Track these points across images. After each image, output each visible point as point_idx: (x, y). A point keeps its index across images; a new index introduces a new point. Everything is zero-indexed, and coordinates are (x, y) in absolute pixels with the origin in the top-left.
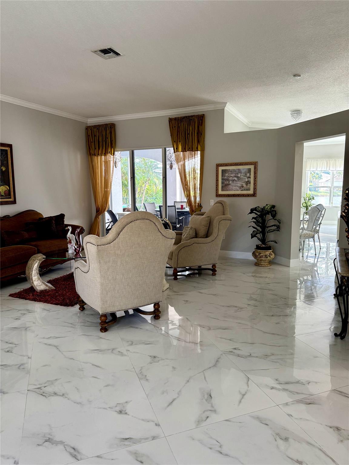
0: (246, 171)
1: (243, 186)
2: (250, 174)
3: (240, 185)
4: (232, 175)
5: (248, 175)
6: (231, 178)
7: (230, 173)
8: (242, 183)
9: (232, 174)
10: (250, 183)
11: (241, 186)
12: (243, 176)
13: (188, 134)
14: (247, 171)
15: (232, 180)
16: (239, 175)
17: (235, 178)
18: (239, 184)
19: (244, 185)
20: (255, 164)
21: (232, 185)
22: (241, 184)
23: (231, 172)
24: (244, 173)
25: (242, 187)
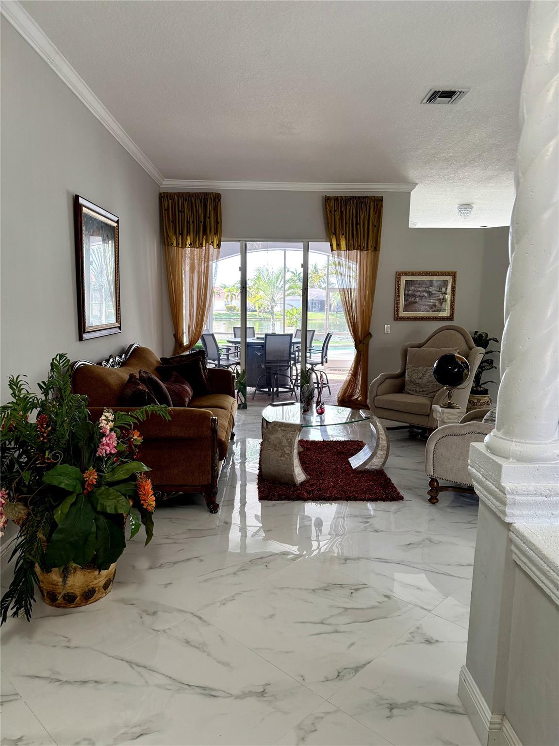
0: (440, 285)
1: (435, 306)
2: (446, 289)
3: (432, 304)
4: (420, 289)
5: (444, 289)
6: (419, 293)
7: (417, 286)
8: (435, 301)
9: (420, 287)
10: (446, 302)
12: (436, 291)
13: (357, 224)
14: (442, 284)
15: (420, 296)
16: (431, 290)
17: (424, 293)
18: (432, 301)
19: (437, 304)
20: (453, 275)
21: (420, 303)
23: (419, 284)
24: (438, 286)
25: (433, 307)
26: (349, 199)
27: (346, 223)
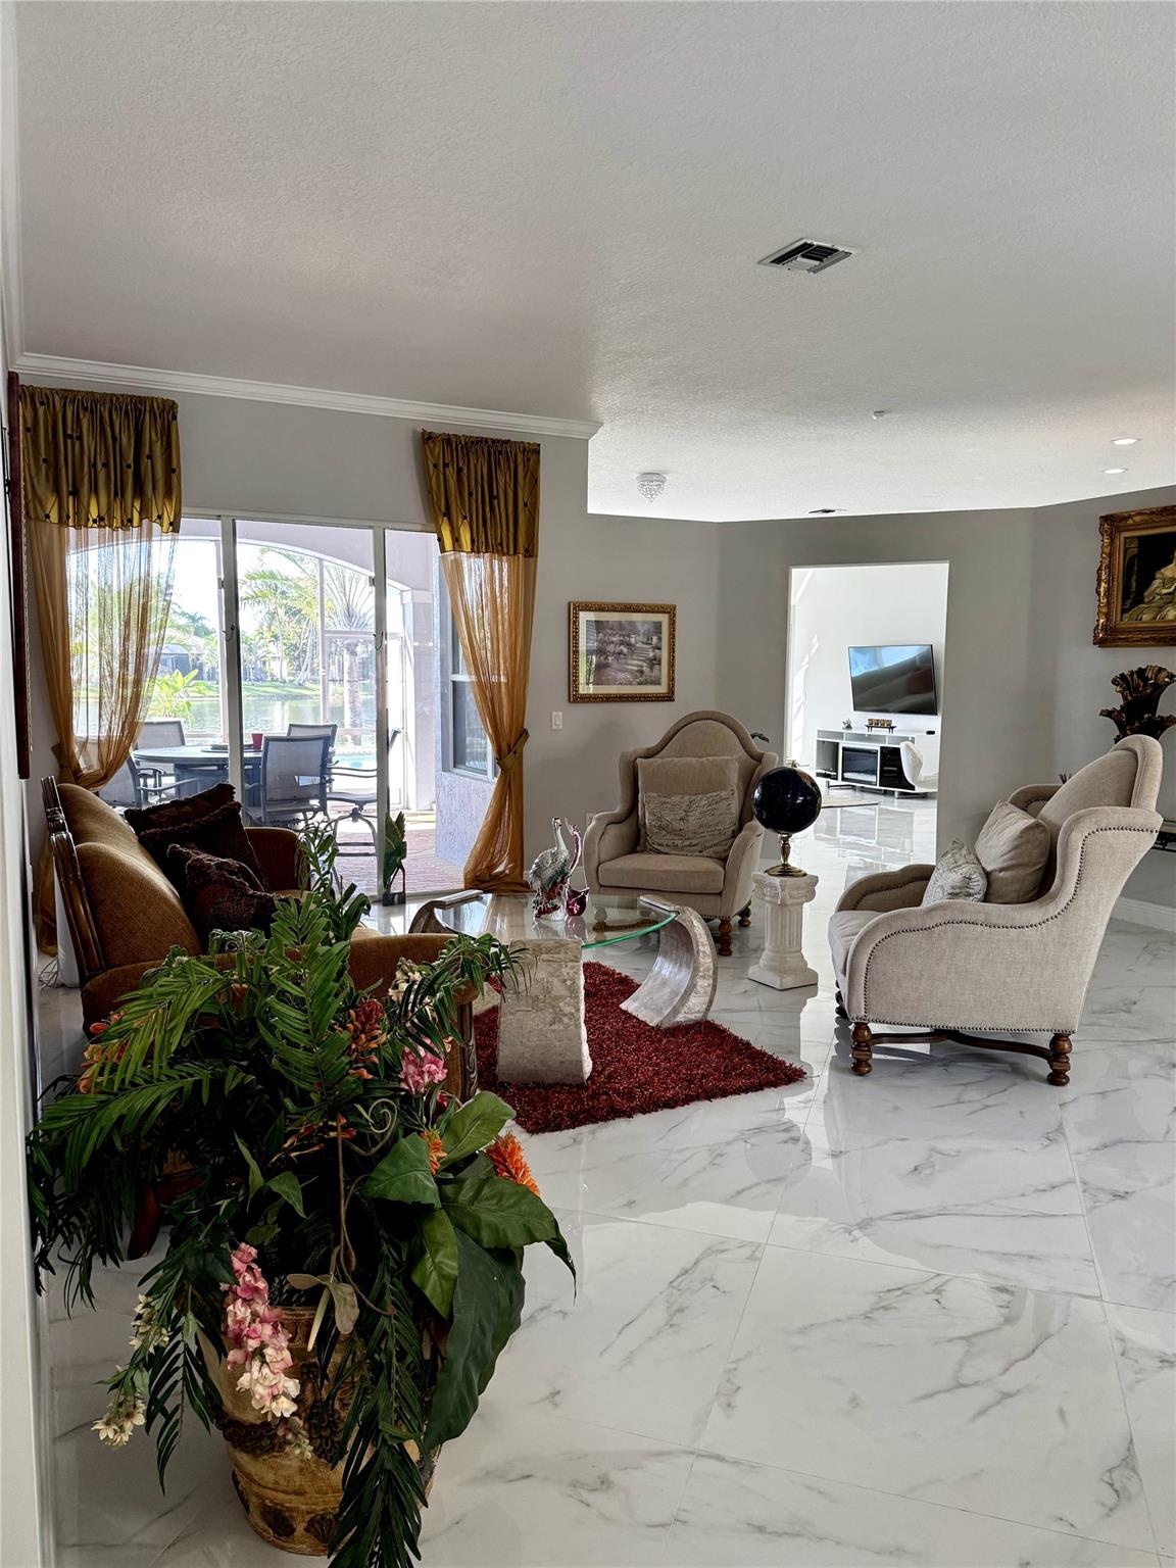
0: (649, 630)
1: (642, 672)
2: (660, 639)
3: (636, 668)
4: (614, 639)
5: (655, 639)
6: (612, 646)
7: (610, 631)
8: (640, 663)
9: (614, 635)
10: (659, 664)
11: (637, 671)
12: (643, 643)
13: (492, 497)
14: (652, 629)
15: (614, 653)
16: (633, 641)
17: (622, 647)
18: (634, 663)
19: (644, 669)
20: (670, 611)
21: (616, 666)
22: (639, 666)
23: (612, 629)
24: (644, 634)
25: (639, 675)
26: (472, 443)
27: (470, 494)
